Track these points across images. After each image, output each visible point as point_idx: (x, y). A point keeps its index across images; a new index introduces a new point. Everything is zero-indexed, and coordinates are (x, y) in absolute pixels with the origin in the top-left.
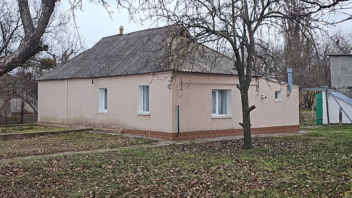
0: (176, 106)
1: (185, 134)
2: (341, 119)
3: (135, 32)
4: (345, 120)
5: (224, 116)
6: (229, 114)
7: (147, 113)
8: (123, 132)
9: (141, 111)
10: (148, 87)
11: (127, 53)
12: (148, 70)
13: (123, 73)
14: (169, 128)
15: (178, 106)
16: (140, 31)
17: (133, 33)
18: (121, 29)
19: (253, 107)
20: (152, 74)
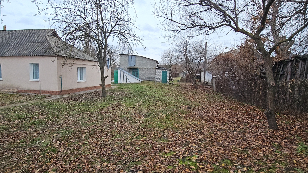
0: (60, 76)
1: (65, 91)
2: (127, 81)
3: (17, 30)
4: (128, 82)
5: (82, 81)
6: (85, 80)
7: (38, 80)
8: (18, 92)
9: (32, 79)
10: (38, 64)
11: (15, 42)
12: (37, 54)
13: (16, 54)
14: (56, 88)
15: (61, 76)
16: (22, 30)
17: (15, 30)
18: (5, 27)
19: (107, 76)
20: (41, 56)
